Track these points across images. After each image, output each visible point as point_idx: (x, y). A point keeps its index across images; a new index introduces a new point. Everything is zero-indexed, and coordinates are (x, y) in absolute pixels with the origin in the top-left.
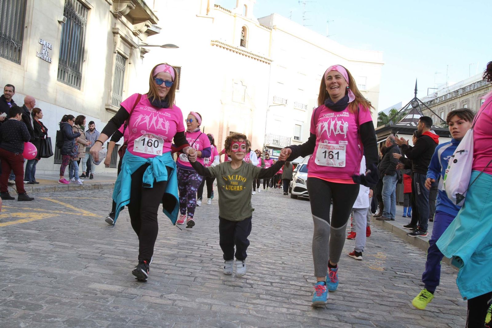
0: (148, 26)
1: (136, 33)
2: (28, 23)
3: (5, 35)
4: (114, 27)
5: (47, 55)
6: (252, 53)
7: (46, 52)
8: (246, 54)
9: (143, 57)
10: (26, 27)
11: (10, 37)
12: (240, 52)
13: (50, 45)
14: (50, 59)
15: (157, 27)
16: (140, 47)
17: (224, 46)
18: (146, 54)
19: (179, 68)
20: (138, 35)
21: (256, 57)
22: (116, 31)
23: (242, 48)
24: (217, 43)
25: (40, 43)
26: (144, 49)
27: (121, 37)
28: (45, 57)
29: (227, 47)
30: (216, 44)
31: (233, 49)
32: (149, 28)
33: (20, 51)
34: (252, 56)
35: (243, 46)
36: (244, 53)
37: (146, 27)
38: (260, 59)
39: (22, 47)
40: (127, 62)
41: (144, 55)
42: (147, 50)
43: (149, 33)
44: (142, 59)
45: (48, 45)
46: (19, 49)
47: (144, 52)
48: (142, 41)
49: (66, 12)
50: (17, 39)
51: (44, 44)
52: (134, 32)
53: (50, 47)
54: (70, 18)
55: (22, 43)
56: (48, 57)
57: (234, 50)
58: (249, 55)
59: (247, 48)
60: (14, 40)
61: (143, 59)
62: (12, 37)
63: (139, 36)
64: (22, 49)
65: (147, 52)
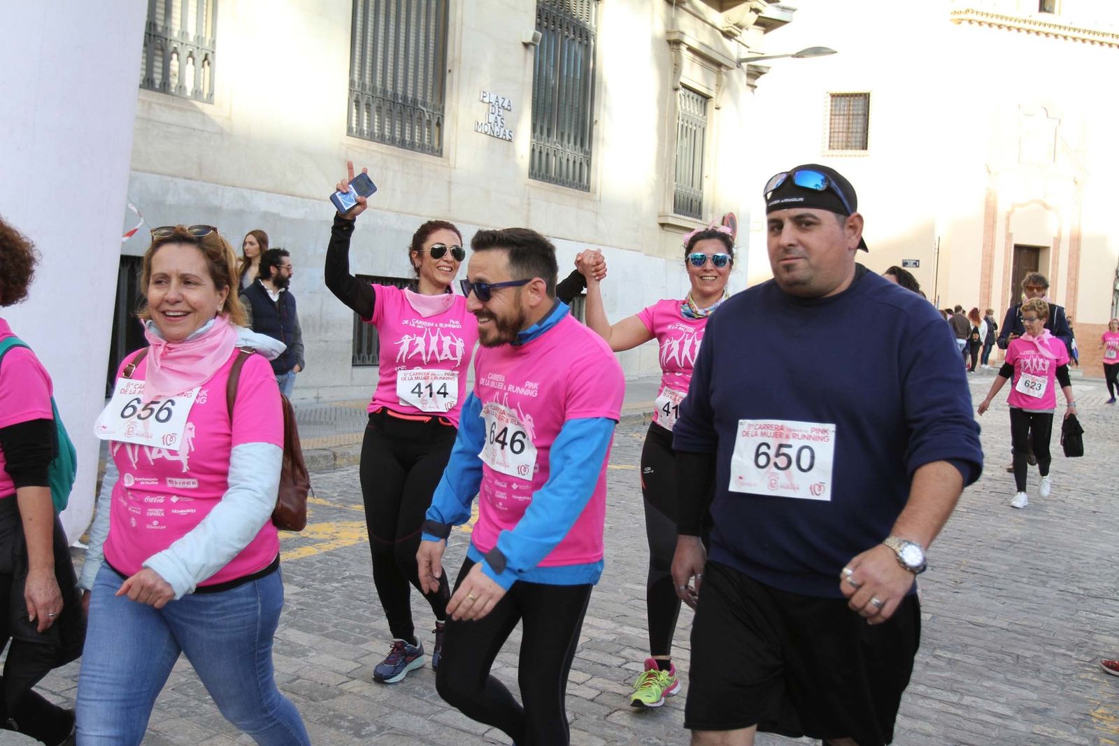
0: (757, 11)
1: (730, 32)
2: (453, 62)
3: (405, 98)
4: (669, 29)
5: (500, 124)
6: (1072, 26)
7: (499, 118)
8: (1057, 31)
9: (756, 87)
10: (450, 71)
11: (415, 101)
12: (1037, 28)
13: (507, 101)
14: (507, 131)
15: (784, 9)
16: (744, 65)
17: (989, 20)
18: (762, 77)
19: (866, 97)
20: (736, 35)
21: (1086, 36)
22: (674, 37)
23: (1045, 17)
24: (969, 16)
25: (483, 101)
26: (755, 67)
27: (690, 49)
28: (497, 129)
29: (999, 21)
30: (963, 18)
31: (1017, 25)
32: (760, 14)
33: (439, 125)
34: (1076, 34)
35: (1048, 12)
36: (1051, 30)
37: (753, 13)
38: (1101, 39)
39: (443, 116)
40: (711, 105)
41: (757, 82)
42: (765, 70)
43: (767, 25)
44: (753, 91)
45: (501, 101)
46: (436, 121)
47: (755, 73)
48: (748, 47)
49: (544, 17)
50: (432, 100)
51: (493, 100)
52: (725, 29)
53: (506, 105)
54: (553, 31)
55: (443, 107)
56: (502, 129)
57: (1021, 25)
58: (1066, 33)
59: (1059, 14)
60: (424, 104)
61: (756, 90)
62: (420, 98)
63: (738, 38)
64: (443, 122)
65: (762, 73)
